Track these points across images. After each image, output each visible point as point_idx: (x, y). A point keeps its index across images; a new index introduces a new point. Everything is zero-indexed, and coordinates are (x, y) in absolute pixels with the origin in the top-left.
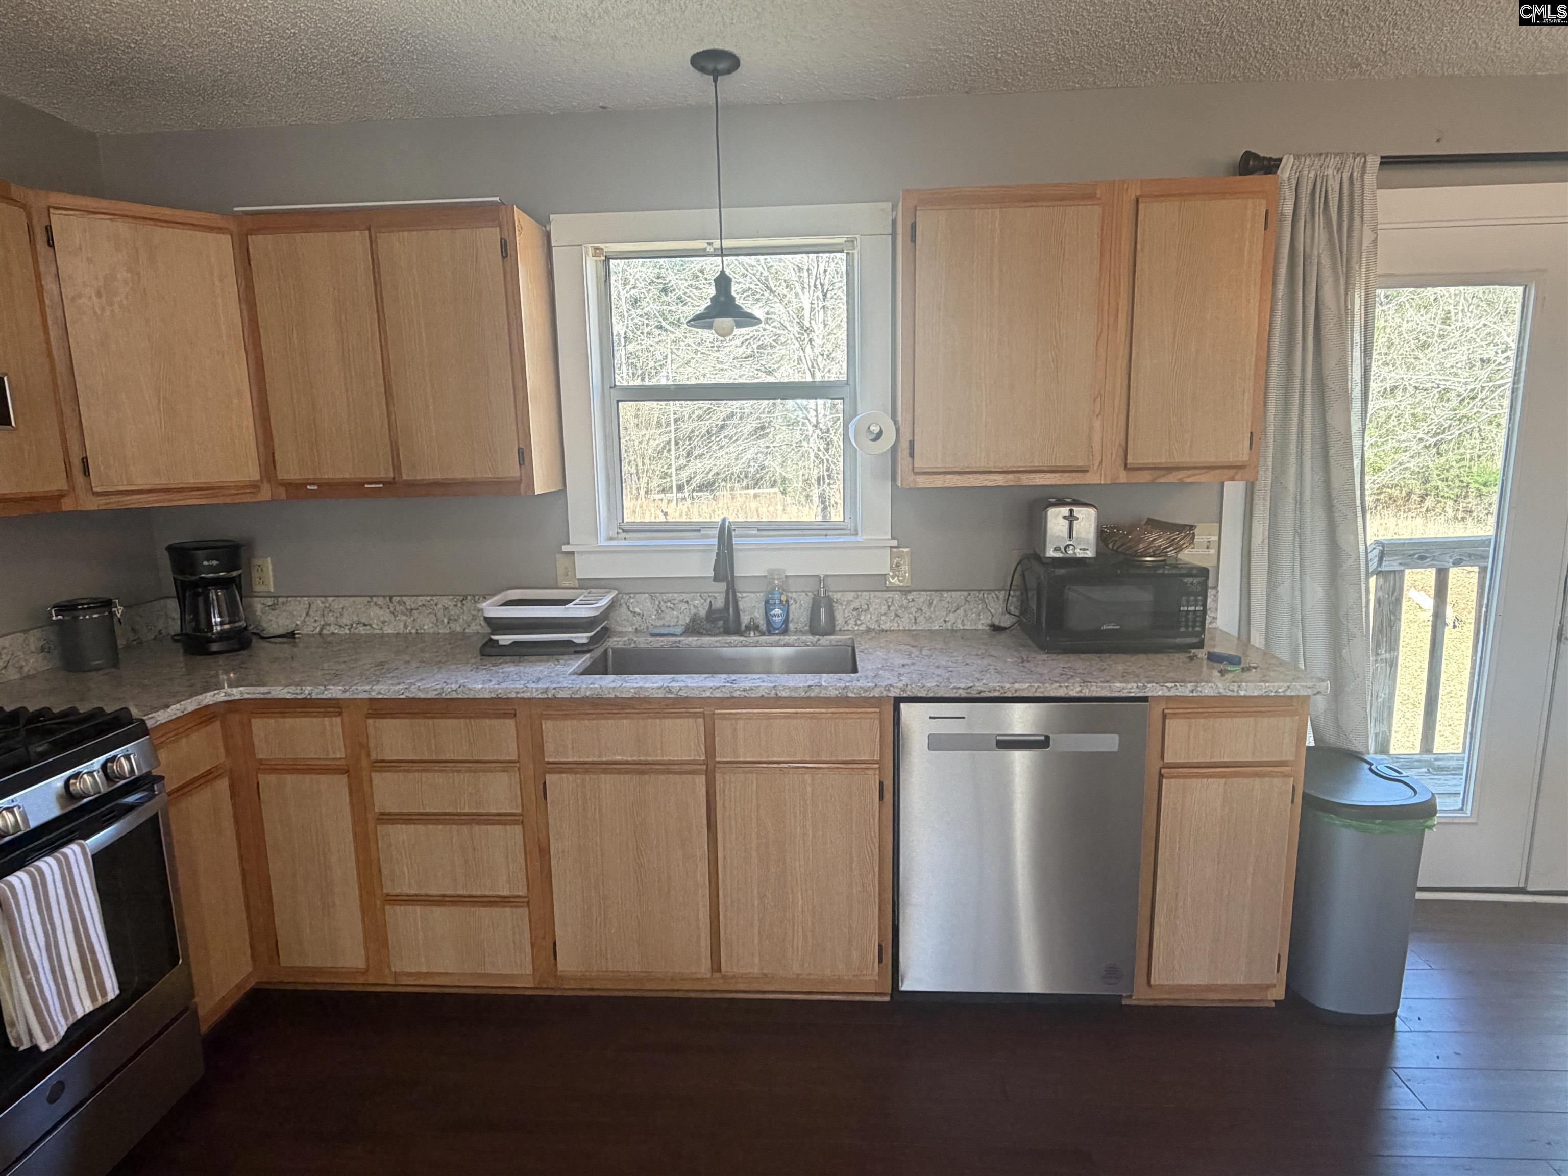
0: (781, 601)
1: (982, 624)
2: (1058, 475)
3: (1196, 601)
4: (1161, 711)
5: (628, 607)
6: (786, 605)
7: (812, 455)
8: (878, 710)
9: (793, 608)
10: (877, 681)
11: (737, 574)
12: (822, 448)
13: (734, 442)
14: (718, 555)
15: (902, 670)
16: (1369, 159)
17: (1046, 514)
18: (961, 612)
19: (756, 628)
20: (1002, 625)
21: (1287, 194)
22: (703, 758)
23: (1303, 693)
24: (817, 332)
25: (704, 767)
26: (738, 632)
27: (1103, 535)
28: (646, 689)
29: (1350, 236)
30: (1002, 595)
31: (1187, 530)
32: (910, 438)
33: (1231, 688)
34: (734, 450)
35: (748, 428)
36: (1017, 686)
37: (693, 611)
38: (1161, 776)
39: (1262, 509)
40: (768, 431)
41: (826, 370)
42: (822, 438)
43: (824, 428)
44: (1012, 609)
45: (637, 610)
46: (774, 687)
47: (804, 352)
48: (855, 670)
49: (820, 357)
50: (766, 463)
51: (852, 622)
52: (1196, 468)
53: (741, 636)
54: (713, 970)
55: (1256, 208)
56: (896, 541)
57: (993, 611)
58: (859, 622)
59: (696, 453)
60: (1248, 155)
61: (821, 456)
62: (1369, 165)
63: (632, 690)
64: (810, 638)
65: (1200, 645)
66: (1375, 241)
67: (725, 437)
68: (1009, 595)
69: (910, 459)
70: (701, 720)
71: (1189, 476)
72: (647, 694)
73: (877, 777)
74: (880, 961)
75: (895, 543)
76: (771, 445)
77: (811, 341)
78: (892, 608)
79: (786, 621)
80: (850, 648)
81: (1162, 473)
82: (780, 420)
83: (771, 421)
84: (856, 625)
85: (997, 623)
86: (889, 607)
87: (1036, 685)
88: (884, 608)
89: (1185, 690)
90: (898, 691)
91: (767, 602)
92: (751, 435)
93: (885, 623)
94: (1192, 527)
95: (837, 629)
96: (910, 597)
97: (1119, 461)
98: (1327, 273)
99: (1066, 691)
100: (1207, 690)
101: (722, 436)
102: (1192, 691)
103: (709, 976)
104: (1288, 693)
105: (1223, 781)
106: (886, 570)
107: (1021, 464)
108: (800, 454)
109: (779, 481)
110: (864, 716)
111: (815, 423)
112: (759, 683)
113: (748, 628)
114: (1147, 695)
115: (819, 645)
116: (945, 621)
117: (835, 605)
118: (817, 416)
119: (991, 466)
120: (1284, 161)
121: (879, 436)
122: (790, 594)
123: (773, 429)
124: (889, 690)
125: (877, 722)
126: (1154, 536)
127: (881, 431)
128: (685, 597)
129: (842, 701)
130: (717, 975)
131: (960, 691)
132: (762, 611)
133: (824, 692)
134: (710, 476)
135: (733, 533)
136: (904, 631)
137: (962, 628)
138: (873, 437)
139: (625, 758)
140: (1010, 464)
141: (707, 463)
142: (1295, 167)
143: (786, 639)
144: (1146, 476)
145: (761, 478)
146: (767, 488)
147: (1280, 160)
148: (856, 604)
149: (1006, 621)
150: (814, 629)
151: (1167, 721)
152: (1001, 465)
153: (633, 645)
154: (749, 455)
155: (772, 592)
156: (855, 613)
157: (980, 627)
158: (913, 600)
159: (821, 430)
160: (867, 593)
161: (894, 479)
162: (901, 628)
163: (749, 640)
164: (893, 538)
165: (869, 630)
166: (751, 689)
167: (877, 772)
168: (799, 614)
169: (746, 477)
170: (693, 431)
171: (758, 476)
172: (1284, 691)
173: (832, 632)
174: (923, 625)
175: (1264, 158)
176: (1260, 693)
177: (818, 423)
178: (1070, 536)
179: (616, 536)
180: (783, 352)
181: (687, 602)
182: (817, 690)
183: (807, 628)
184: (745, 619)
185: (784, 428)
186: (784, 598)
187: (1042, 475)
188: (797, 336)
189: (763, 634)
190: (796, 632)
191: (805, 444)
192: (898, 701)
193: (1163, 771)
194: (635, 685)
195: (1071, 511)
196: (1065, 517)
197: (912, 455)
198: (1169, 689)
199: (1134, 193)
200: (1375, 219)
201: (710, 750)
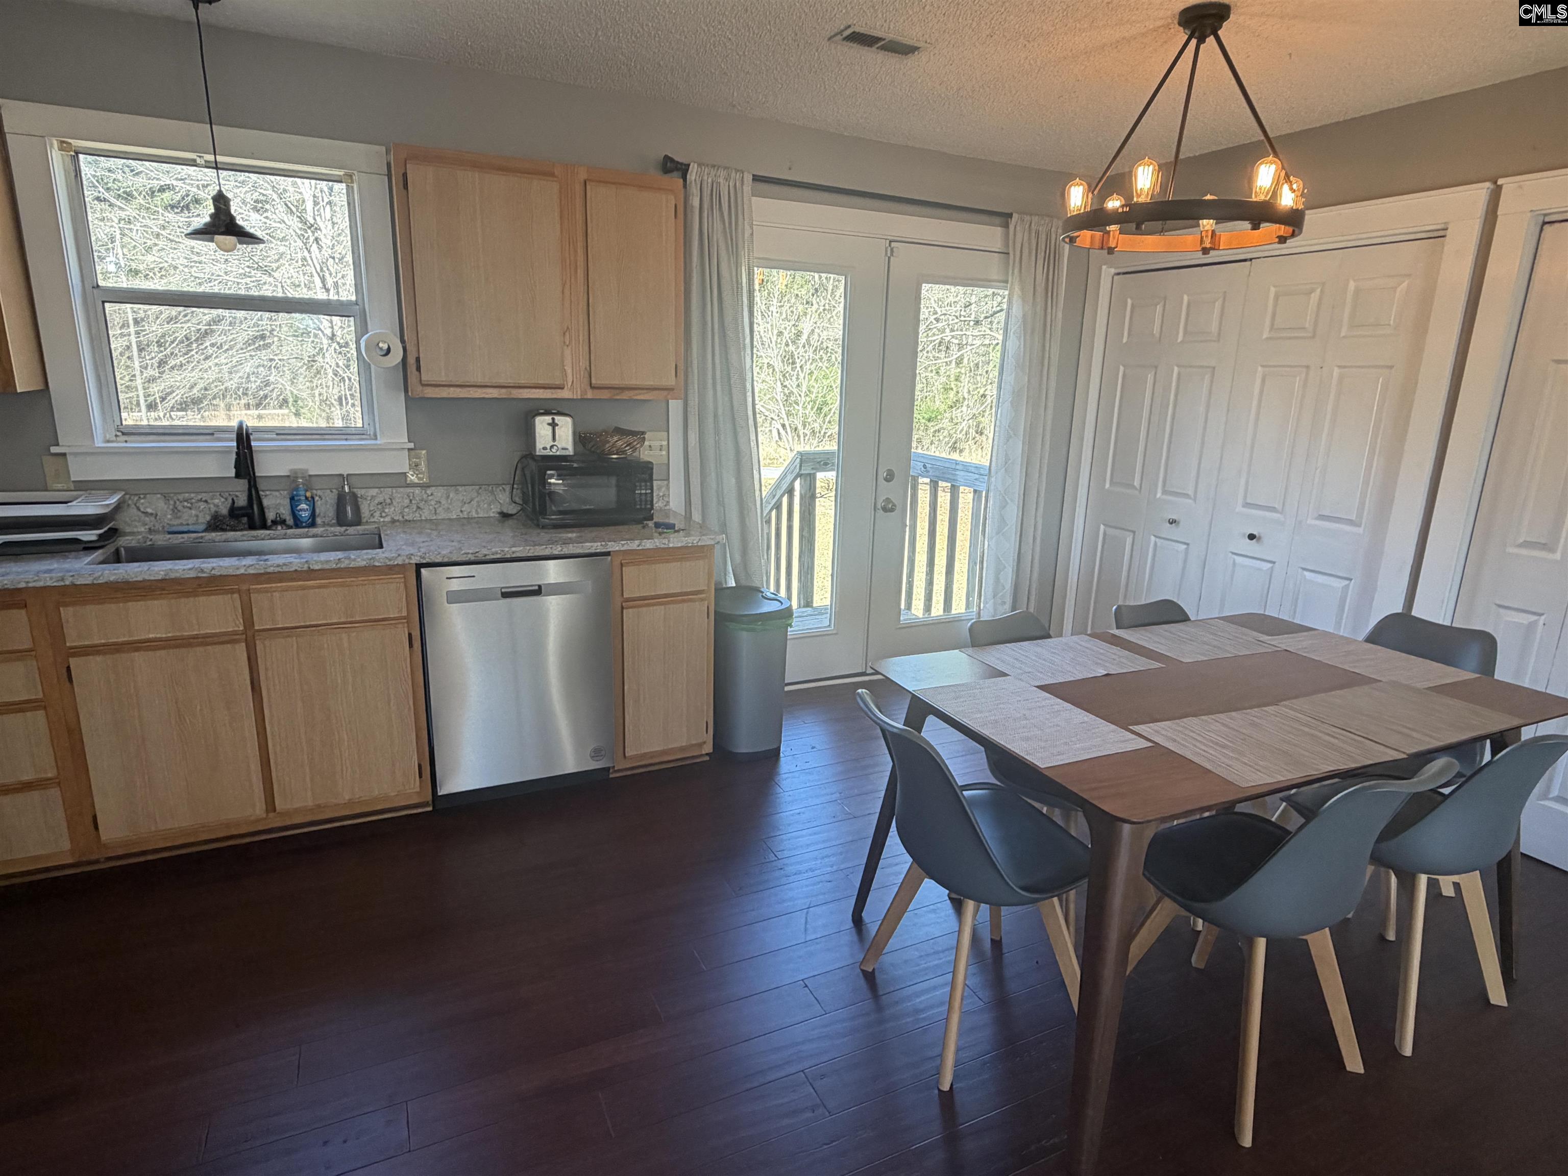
0: (307, 498)
1: (493, 512)
2: (541, 391)
3: (646, 486)
4: (619, 562)
5: (138, 509)
6: (311, 501)
7: (330, 371)
8: (402, 576)
9: (319, 503)
10: (400, 552)
11: (257, 474)
12: (341, 364)
13: (225, 351)
14: (238, 454)
15: (422, 545)
16: (746, 174)
17: (534, 421)
18: (474, 503)
19: (283, 522)
20: (510, 512)
21: (695, 191)
22: (241, 628)
23: (708, 543)
24: (324, 231)
25: (244, 636)
26: (264, 526)
27: (580, 438)
28: (177, 571)
29: (736, 229)
30: (508, 488)
31: (640, 435)
32: (415, 355)
33: (664, 542)
34: (225, 361)
35: (243, 337)
36: (514, 549)
37: (213, 509)
38: (622, 608)
39: (693, 421)
40: (270, 341)
41: (340, 275)
42: (340, 353)
43: (342, 341)
44: (517, 499)
45: (149, 510)
46: (307, 562)
47: (309, 252)
48: (381, 546)
49: (331, 260)
50: (272, 379)
51: (377, 514)
52: (643, 389)
53: (269, 530)
54: (267, 811)
55: (666, 203)
56: (413, 444)
57: (501, 502)
58: (384, 514)
59: (172, 362)
60: (667, 159)
61: (341, 372)
62: (745, 180)
63: (162, 573)
64: (338, 529)
65: (651, 518)
66: (752, 234)
67: (212, 345)
68: (513, 488)
69: (417, 373)
70: (236, 596)
71: (637, 395)
72: (178, 575)
73: (406, 630)
74: (420, 776)
75: (411, 445)
76: (276, 358)
77: (317, 240)
78: (413, 502)
79: (313, 515)
80: (377, 537)
81: (618, 391)
82: (285, 329)
83: (273, 330)
84: (381, 517)
85: (505, 511)
86: (411, 501)
87: (528, 548)
88: (407, 501)
89: (634, 545)
90: (418, 558)
91: (292, 499)
92: (247, 344)
93: (408, 514)
94: (643, 433)
95: (364, 520)
96: (429, 492)
97: (586, 381)
98: (723, 254)
99: (551, 551)
100: (648, 544)
101: (208, 344)
102: (638, 546)
103: (264, 816)
104: (699, 544)
105: (663, 607)
106: (405, 468)
107: (511, 381)
108: (314, 370)
109: (291, 400)
110: (390, 580)
111: (330, 335)
112: (292, 560)
113: (275, 523)
114: (608, 550)
115: (348, 535)
116: (461, 511)
117: (359, 500)
118: (332, 327)
119: (486, 381)
120: (691, 167)
121: (389, 351)
122: (315, 492)
123: (276, 339)
124: (410, 558)
125: (402, 585)
126: (615, 439)
127: (389, 346)
128: (204, 496)
129: (369, 570)
130: (271, 815)
131: (470, 556)
132: (288, 507)
133: (353, 563)
134: (195, 391)
135: (251, 437)
136: (426, 520)
137: (476, 516)
138: (384, 353)
139: (158, 636)
140: (502, 381)
141: (190, 375)
142: (699, 173)
143: (314, 531)
144: (605, 395)
145: (266, 397)
146: (274, 408)
147: (689, 165)
148: (381, 499)
149: (512, 509)
150: (341, 520)
151: (624, 568)
152: (495, 381)
153: (149, 543)
154: (248, 368)
155: (297, 489)
156: (380, 507)
157: (492, 515)
158: (432, 495)
159: (338, 343)
160: (390, 489)
161: (406, 391)
162: (423, 518)
163: (278, 533)
164: (410, 441)
165: (393, 521)
166: (284, 565)
167: (406, 625)
168: (326, 506)
169: (245, 394)
170: (163, 336)
171: (261, 393)
172: (698, 542)
173: (358, 522)
174: (442, 515)
175: (678, 162)
176: (683, 544)
177: (333, 335)
178: (554, 439)
179: (114, 438)
180: (282, 249)
181: (206, 501)
182: (347, 562)
183: (334, 521)
184: (270, 516)
185: (291, 339)
186: (308, 494)
187: (529, 390)
188: (299, 232)
189: (290, 527)
190: (324, 525)
191: (319, 358)
192: (419, 566)
193: (624, 604)
194: (164, 569)
195: (553, 419)
196: (549, 424)
197: (419, 369)
198: (623, 545)
199: (583, 176)
200: (751, 219)
201: (249, 622)
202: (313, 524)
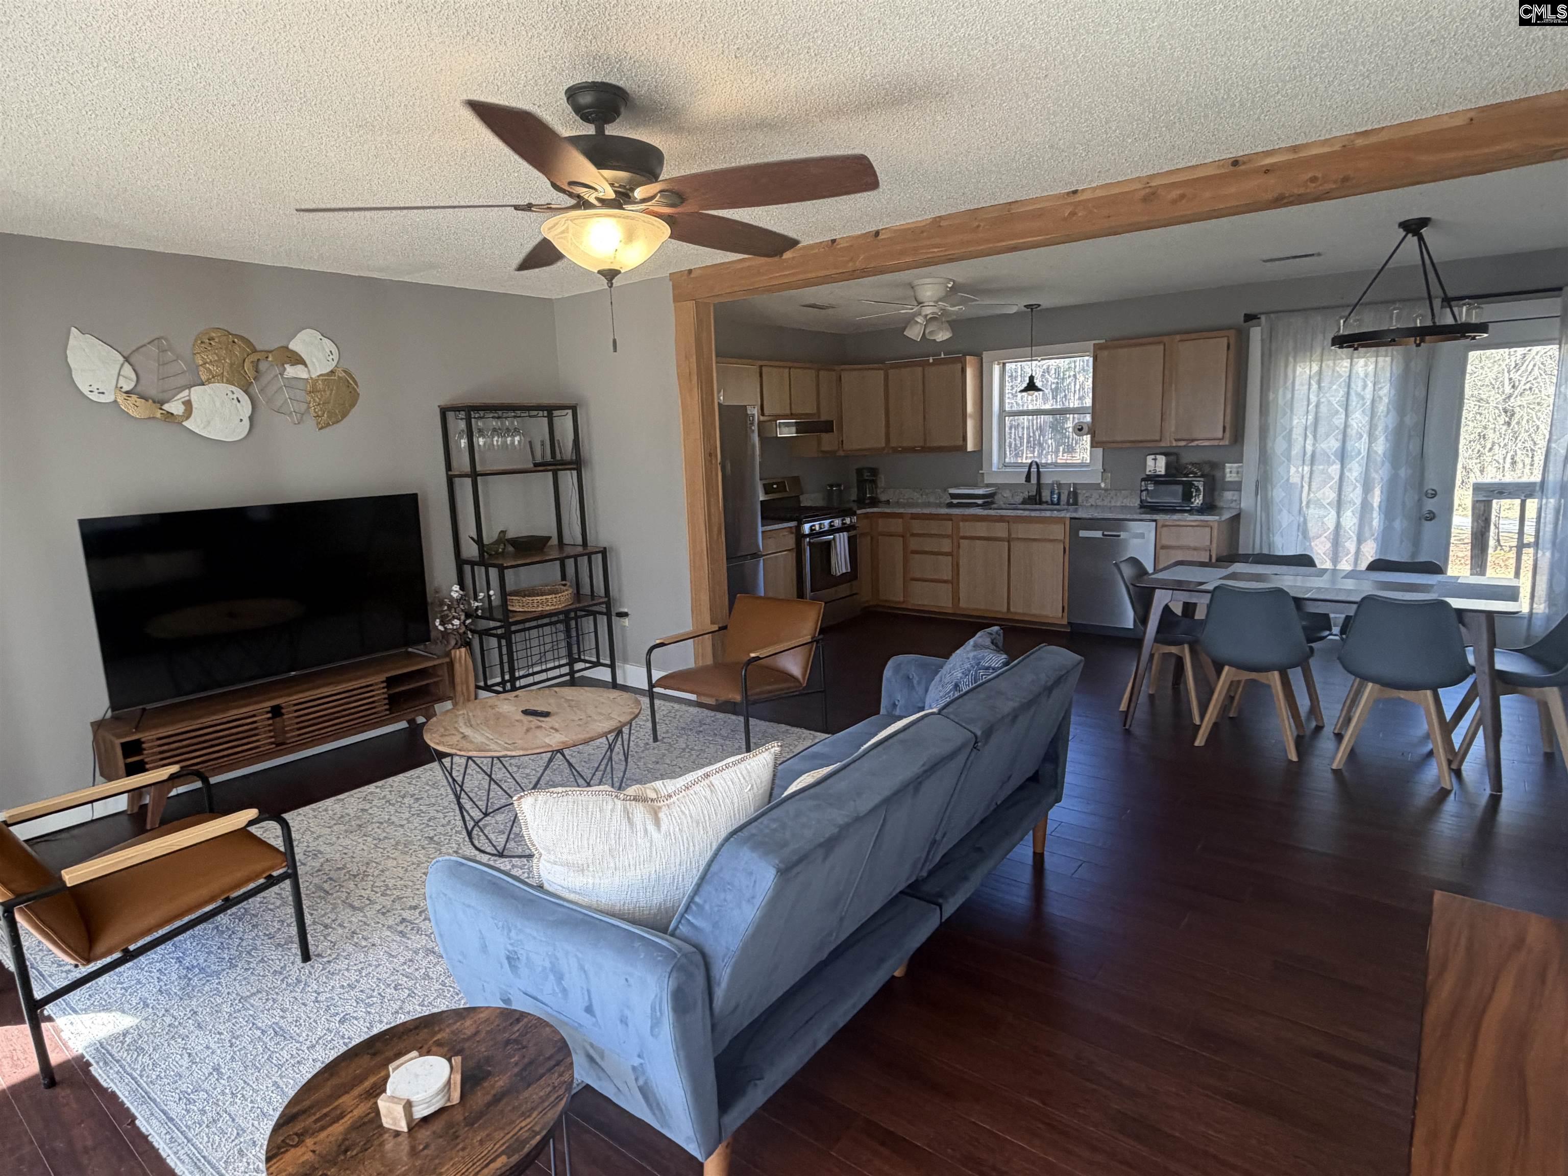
0: (1058, 493)
2: (1150, 443)
4: (1160, 525)
5: (1001, 492)
8: (1064, 522)
9: (1062, 495)
11: (1042, 482)
14: (1029, 472)
17: (1145, 458)
18: (1128, 499)
19: (1047, 502)
22: (1007, 536)
25: (1007, 539)
26: (1041, 503)
32: (1094, 430)
37: (1024, 496)
38: (1160, 549)
45: (1005, 495)
51: (1084, 499)
52: (1202, 440)
54: (1008, 611)
55: (1222, 343)
56: (1103, 470)
58: (1088, 502)
60: (1246, 315)
64: (1066, 507)
70: (1007, 523)
72: (991, 514)
74: (1063, 612)
79: (1059, 500)
81: (1189, 441)
86: (1099, 496)
91: (1052, 493)
93: (1098, 502)
95: (1079, 504)
97: (1172, 437)
105: (1182, 551)
106: (1099, 481)
107: (1134, 439)
110: (1059, 523)
113: (1044, 503)
116: (1122, 503)
117: (1078, 494)
119: (1123, 440)
120: (1260, 316)
121: (1082, 429)
122: (1061, 490)
125: (1063, 526)
132: (1050, 497)
140: (1130, 439)
142: (1266, 319)
144: (1182, 443)
148: (1087, 494)
151: (1162, 529)
152: (1126, 440)
155: (1055, 489)
156: (1086, 497)
158: (1107, 493)
160: (1092, 490)
162: (1104, 505)
163: (1043, 506)
167: (1063, 543)
168: (1064, 497)
173: (1075, 504)
174: (1113, 504)
178: (1155, 466)
179: (1000, 468)
181: (1023, 493)
183: (1066, 503)
184: (1044, 500)
187: (1144, 443)
189: (1049, 505)
190: (1063, 505)
192: (1071, 519)
195: (1155, 457)
196: (1154, 460)
197: (1094, 436)
199: (1178, 339)
201: (1009, 534)
202: (1058, 504)
